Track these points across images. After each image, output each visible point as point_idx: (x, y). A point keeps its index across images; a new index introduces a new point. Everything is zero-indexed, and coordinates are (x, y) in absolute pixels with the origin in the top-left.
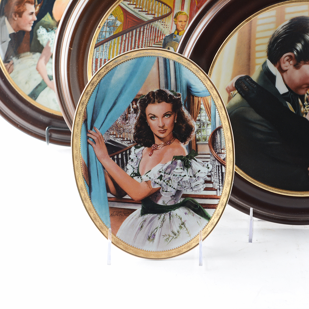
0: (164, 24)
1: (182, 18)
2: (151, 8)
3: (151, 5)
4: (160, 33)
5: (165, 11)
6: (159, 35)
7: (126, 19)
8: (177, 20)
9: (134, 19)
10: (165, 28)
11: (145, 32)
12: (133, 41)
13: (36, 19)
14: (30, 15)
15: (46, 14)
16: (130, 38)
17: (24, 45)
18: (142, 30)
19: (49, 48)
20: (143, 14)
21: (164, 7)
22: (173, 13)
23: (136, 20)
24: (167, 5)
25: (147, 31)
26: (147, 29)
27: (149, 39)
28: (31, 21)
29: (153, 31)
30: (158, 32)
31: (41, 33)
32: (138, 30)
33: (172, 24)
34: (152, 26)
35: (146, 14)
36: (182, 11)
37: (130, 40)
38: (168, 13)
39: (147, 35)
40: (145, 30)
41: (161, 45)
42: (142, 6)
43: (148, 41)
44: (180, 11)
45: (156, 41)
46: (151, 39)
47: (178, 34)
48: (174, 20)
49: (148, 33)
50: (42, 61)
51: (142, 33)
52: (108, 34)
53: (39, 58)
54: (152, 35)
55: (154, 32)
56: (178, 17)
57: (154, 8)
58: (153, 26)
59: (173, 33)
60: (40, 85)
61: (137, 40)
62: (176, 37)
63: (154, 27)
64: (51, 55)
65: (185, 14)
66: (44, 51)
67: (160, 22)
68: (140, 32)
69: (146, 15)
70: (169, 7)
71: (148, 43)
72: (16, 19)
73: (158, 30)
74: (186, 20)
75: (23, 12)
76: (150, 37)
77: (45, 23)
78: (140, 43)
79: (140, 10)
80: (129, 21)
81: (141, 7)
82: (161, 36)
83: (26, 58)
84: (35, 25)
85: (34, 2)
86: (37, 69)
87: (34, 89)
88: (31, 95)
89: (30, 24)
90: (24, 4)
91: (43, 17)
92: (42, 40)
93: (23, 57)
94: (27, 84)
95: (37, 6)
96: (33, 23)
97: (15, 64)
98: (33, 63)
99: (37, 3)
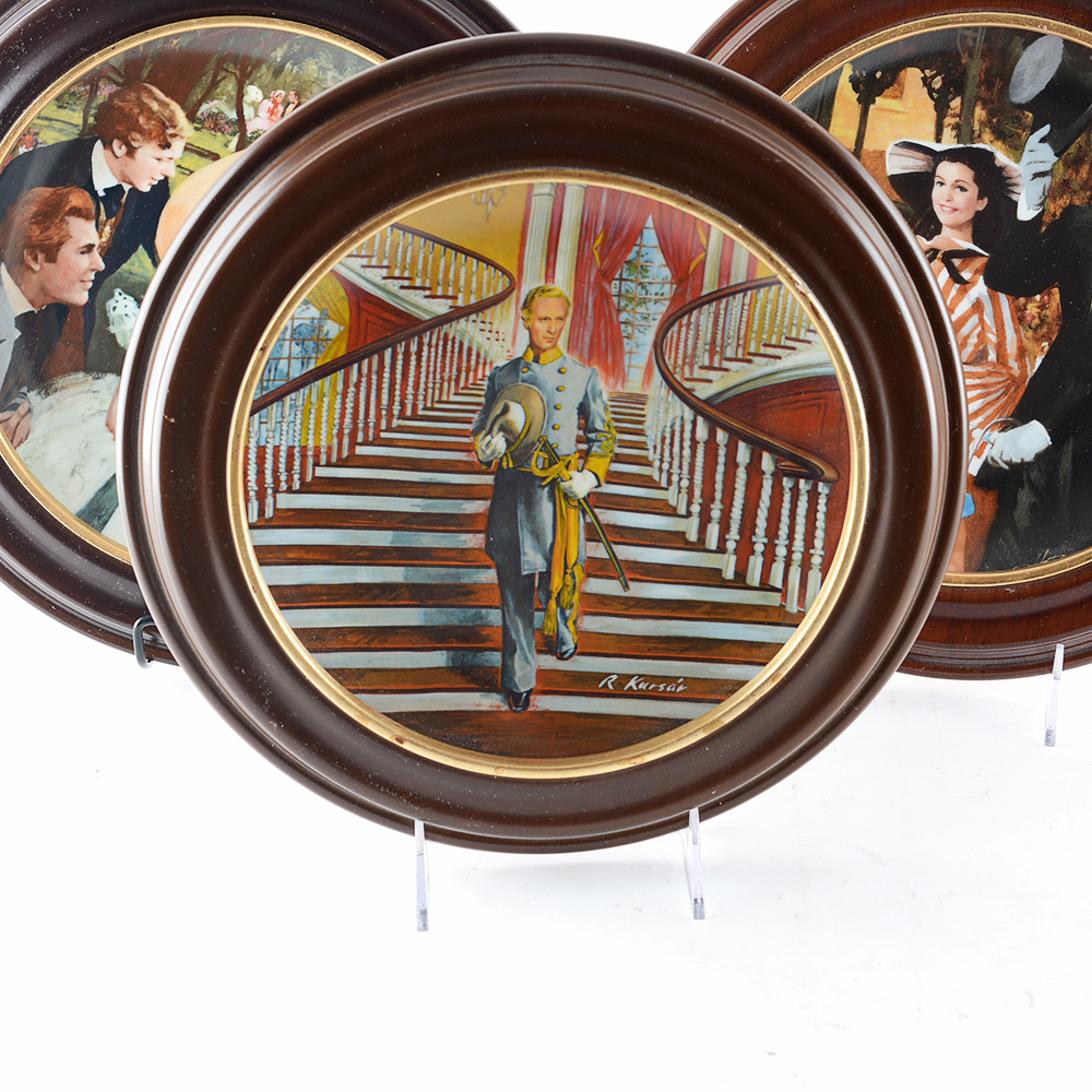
0: (487, 327)
1: (548, 307)
2: (441, 276)
3: (441, 269)
4: (474, 357)
5: (489, 284)
6: (473, 363)
7: (359, 313)
8: (533, 316)
9: (385, 315)
10: (493, 339)
11: (425, 354)
12: (386, 386)
13: (102, 266)
14: (82, 253)
15: (135, 249)
16: (374, 377)
17: (64, 350)
18: (414, 348)
20: (417, 297)
21: (487, 273)
22: (519, 291)
23: (393, 318)
24: (497, 267)
25: (429, 352)
26: (430, 345)
27: (438, 376)
28: (85, 273)
29: (453, 352)
30: (469, 355)
31: (120, 310)
32: (401, 349)
33: (516, 327)
34: (446, 335)
35: (426, 297)
36: (550, 286)
37: (374, 382)
38: (500, 290)
39: (432, 364)
40: (425, 348)
41: (479, 396)
42: (412, 270)
43: (434, 383)
44: (542, 283)
45: (462, 384)
46: (446, 378)
47: (536, 360)
48: (523, 314)
49: (436, 357)
51: (413, 358)
52: (296, 365)
53: (113, 389)
54: (448, 366)
55: (456, 355)
56: (534, 303)
57: (451, 276)
58: (451, 337)
59: (521, 358)
61: (398, 381)
62: (529, 369)
63: (454, 338)
65: (559, 296)
67: (474, 321)
68: (407, 354)
69: (427, 300)
70: (505, 272)
71: (437, 392)
72: (36, 267)
73: (470, 349)
74: (562, 314)
75: (60, 244)
76: (443, 371)
77: (133, 279)
78: (410, 390)
79: (406, 283)
80: (367, 321)
81: (406, 274)
82: (481, 367)
83: (71, 391)
84: (101, 285)
85: (94, 212)
86: (107, 425)
87: (99, 491)
88: (89, 513)
89: (82, 281)
90: (62, 220)
91: (126, 261)
92: (124, 334)
93: (63, 388)
94: (76, 476)
95: (105, 226)
96: (93, 278)
97: (35, 411)
98: (96, 405)
99: (103, 217)
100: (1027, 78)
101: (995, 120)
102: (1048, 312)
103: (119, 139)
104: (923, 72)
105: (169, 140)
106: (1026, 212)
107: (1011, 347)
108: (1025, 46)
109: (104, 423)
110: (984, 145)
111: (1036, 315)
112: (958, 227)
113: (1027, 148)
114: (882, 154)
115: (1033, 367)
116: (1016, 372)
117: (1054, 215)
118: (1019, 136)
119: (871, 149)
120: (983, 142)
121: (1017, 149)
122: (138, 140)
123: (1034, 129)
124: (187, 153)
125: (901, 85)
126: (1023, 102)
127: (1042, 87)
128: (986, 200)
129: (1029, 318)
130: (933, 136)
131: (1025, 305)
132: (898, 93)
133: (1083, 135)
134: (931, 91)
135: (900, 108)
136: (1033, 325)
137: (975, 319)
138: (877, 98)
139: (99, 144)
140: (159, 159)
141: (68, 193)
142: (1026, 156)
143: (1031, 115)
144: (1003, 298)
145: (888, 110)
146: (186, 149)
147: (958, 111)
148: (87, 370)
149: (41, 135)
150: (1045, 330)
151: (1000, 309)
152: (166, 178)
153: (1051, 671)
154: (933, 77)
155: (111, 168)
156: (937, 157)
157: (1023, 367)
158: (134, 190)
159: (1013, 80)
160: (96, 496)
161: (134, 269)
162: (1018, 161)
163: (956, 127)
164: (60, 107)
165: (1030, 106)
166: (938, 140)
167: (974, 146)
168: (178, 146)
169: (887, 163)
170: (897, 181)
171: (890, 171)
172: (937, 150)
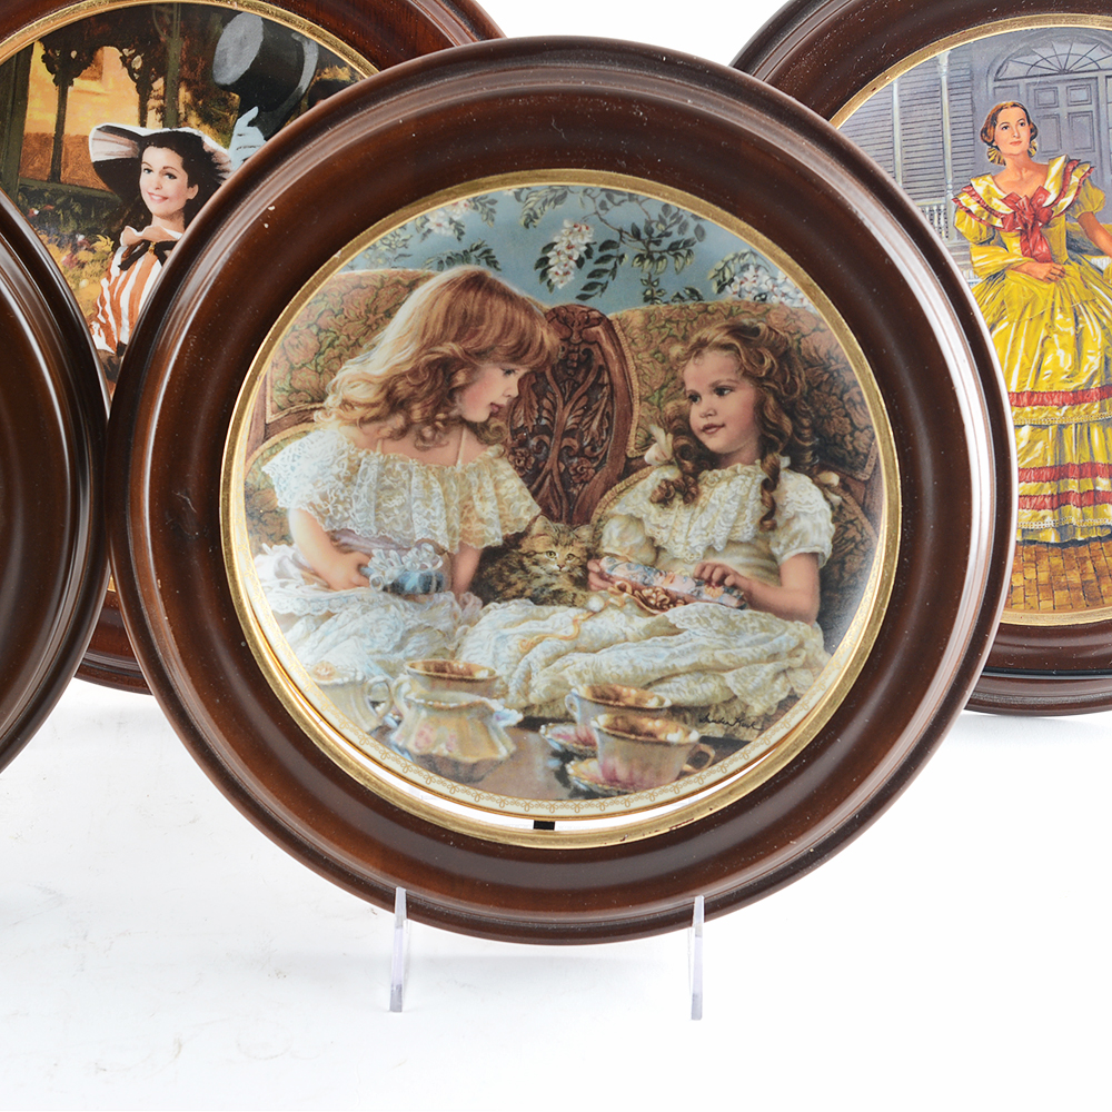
100: (230, 57)
101: (200, 102)
104: (121, 51)
108: (224, 24)
110: (193, 127)
112: (169, 217)
113: (236, 132)
114: (85, 139)
118: (227, 119)
119: (73, 134)
120: (189, 125)
121: (225, 133)
123: (242, 111)
125: (99, 65)
126: (229, 83)
127: (246, 67)
128: (196, 188)
130: (137, 120)
132: (96, 74)
134: (131, 72)
135: (100, 90)
138: (75, 80)
142: (235, 141)
143: (237, 97)
145: (88, 92)
147: (161, 92)
154: (132, 57)
156: (143, 143)
159: (216, 59)
162: (227, 145)
163: (161, 110)
165: (235, 87)
166: (143, 124)
167: (181, 130)
169: (90, 149)
170: (102, 168)
171: (94, 158)
172: (142, 135)
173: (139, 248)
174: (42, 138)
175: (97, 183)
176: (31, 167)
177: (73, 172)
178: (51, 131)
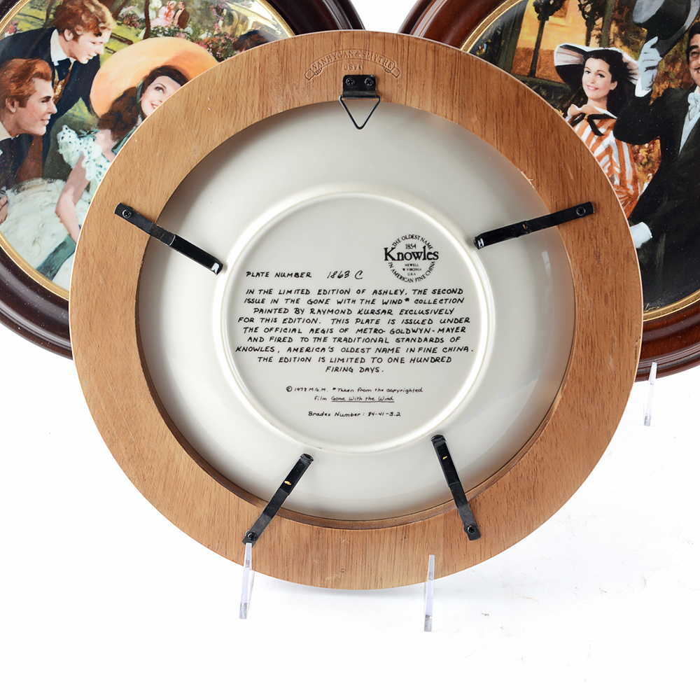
13: (55, 110)
14: (43, 102)
15: (77, 100)
17: (30, 163)
19: (84, 171)
28: (44, 115)
31: (66, 139)
50: (69, 197)
53: (61, 190)
60: (63, 245)
64: (85, 186)
66: (72, 177)
72: (13, 110)
75: (29, 95)
77: (75, 119)
83: (34, 190)
84: (54, 123)
85: (51, 75)
86: (56, 213)
87: (51, 254)
88: (45, 268)
89: (42, 120)
90: (30, 80)
91: (70, 108)
92: (68, 155)
93: (28, 188)
94: (36, 244)
95: (58, 85)
96: (49, 118)
97: (11, 202)
98: (49, 200)
99: (57, 79)
100: (644, 7)
101: (623, 33)
102: (652, 155)
103: (69, 29)
105: (101, 31)
106: (640, 92)
107: (629, 176)
109: (54, 211)
110: (617, 48)
111: (645, 156)
112: (598, 100)
113: (643, 51)
114: (552, 52)
115: (642, 189)
116: (632, 192)
117: (658, 94)
118: (638, 43)
119: (545, 49)
120: (615, 46)
121: (636, 51)
122: (80, 30)
123: (648, 39)
124: (112, 39)
125: (565, 9)
126: (642, 22)
127: (654, 13)
128: (616, 83)
129: (640, 158)
130: (584, 42)
131: (638, 150)
132: (563, 14)
133: (678, 44)
134: (584, 13)
135: (564, 24)
136: (643, 163)
137: (607, 158)
138: (550, 17)
139: (55, 33)
140: (94, 43)
141: (35, 63)
142: (642, 57)
143: (646, 30)
144: (625, 145)
145: (557, 25)
146: (111, 37)
147: (600, 26)
148: (44, 177)
149: (19, 25)
150: (650, 166)
151: (623, 152)
152: (98, 55)
153: (647, 379)
154: (586, 5)
155: (63, 48)
156: (587, 55)
157: (636, 189)
158: (77, 63)
159: (636, 8)
160: (49, 257)
161: (76, 113)
162: (637, 59)
163: (599, 37)
164: (32, 7)
165: (646, 24)
166: (587, 45)
167: (610, 49)
168: (106, 34)
169: (555, 58)
170: (561, 69)
171: (557, 63)
172: (587, 51)
173: (578, 117)
174: (527, 51)
175: (558, 79)
176: (518, 68)
177: (543, 71)
178: (533, 47)
